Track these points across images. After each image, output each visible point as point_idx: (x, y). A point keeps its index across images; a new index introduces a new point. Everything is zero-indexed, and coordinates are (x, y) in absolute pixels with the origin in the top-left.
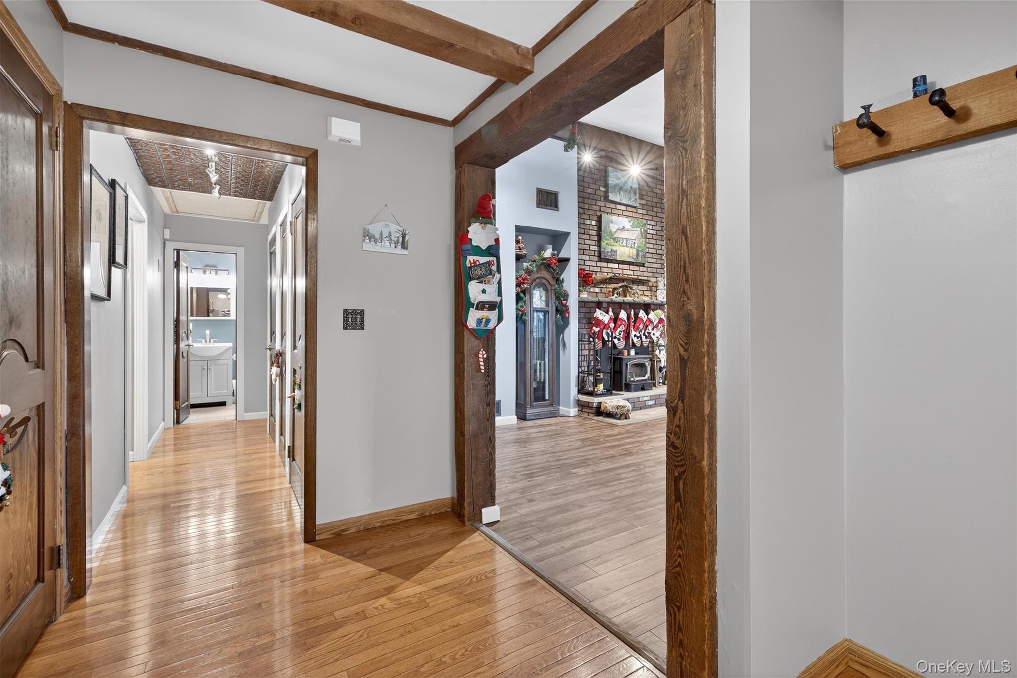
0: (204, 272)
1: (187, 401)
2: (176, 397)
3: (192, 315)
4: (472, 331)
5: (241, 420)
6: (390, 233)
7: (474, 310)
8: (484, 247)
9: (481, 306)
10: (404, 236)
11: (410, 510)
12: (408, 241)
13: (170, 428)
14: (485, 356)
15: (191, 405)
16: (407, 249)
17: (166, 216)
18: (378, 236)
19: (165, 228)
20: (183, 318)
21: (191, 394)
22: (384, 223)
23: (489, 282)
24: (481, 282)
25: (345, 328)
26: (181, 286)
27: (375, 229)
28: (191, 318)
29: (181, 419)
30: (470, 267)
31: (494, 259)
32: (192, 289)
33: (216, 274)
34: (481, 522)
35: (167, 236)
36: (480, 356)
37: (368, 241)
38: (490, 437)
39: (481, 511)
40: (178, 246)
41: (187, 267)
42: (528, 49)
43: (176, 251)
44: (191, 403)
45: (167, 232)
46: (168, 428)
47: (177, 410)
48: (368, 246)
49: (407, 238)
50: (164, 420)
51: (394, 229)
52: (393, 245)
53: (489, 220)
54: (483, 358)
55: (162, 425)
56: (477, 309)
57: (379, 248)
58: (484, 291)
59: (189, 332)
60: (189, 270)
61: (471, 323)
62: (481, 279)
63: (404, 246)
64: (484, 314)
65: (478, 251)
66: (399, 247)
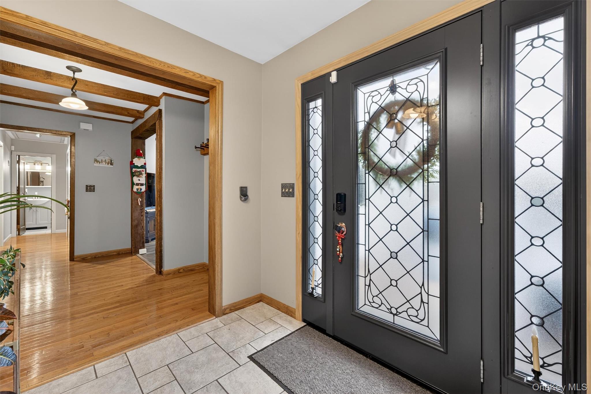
0: (34, 164)
1: (24, 225)
2: (18, 223)
3: (27, 185)
4: (135, 192)
5: (54, 233)
6: (106, 160)
7: (135, 186)
8: (139, 166)
9: (138, 184)
10: (111, 161)
11: (114, 251)
12: (113, 163)
13: (14, 237)
14: (141, 200)
15: (26, 228)
16: (113, 165)
17: (12, 139)
18: (100, 161)
19: (12, 145)
20: (22, 186)
21: (26, 223)
22: (103, 157)
23: (141, 177)
24: (138, 177)
25: (86, 191)
26: (20, 170)
27: (99, 159)
28: (26, 186)
29: (21, 234)
30: (134, 172)
31: (144, 169)
32: (27, 172)
33: (41, 165)
34: (139, 254)
35: (13, 149)
36: (139, 200)
37: (96, 162)
38: (143, 226)
39: (139, 250)
40: (19, 153)
41: (24, 163)
42: (142, 111)
43: (18, 156)
44: (26, 227)
45: (13, 148)
46: (13, 237)
47: (19, 230)
48: (96, 164)
49: (113, 161)
50: (11, 234)
51: (107, 159)
52: (107, 164)
53: (142, 157)
54: (140, 201)
55: (10, 235)
56: (136, 185)
57: (101, 165)
58: (139, 180)
59: (25, 193)
60: (25, 163)
61: (135, 190)
62: (138, 176)
63: (112, 164)
64: (139, 187)
65: (137, 167)
66: (109, 164)
